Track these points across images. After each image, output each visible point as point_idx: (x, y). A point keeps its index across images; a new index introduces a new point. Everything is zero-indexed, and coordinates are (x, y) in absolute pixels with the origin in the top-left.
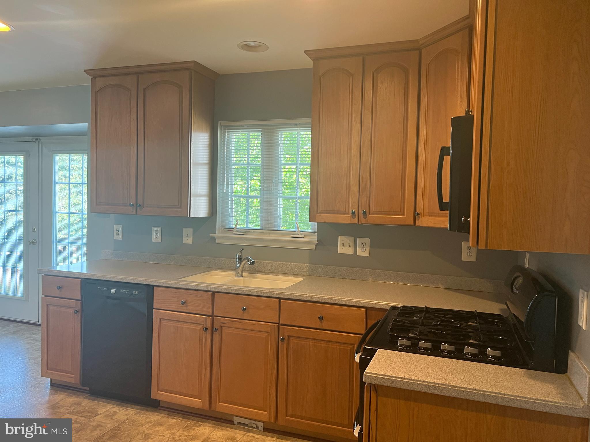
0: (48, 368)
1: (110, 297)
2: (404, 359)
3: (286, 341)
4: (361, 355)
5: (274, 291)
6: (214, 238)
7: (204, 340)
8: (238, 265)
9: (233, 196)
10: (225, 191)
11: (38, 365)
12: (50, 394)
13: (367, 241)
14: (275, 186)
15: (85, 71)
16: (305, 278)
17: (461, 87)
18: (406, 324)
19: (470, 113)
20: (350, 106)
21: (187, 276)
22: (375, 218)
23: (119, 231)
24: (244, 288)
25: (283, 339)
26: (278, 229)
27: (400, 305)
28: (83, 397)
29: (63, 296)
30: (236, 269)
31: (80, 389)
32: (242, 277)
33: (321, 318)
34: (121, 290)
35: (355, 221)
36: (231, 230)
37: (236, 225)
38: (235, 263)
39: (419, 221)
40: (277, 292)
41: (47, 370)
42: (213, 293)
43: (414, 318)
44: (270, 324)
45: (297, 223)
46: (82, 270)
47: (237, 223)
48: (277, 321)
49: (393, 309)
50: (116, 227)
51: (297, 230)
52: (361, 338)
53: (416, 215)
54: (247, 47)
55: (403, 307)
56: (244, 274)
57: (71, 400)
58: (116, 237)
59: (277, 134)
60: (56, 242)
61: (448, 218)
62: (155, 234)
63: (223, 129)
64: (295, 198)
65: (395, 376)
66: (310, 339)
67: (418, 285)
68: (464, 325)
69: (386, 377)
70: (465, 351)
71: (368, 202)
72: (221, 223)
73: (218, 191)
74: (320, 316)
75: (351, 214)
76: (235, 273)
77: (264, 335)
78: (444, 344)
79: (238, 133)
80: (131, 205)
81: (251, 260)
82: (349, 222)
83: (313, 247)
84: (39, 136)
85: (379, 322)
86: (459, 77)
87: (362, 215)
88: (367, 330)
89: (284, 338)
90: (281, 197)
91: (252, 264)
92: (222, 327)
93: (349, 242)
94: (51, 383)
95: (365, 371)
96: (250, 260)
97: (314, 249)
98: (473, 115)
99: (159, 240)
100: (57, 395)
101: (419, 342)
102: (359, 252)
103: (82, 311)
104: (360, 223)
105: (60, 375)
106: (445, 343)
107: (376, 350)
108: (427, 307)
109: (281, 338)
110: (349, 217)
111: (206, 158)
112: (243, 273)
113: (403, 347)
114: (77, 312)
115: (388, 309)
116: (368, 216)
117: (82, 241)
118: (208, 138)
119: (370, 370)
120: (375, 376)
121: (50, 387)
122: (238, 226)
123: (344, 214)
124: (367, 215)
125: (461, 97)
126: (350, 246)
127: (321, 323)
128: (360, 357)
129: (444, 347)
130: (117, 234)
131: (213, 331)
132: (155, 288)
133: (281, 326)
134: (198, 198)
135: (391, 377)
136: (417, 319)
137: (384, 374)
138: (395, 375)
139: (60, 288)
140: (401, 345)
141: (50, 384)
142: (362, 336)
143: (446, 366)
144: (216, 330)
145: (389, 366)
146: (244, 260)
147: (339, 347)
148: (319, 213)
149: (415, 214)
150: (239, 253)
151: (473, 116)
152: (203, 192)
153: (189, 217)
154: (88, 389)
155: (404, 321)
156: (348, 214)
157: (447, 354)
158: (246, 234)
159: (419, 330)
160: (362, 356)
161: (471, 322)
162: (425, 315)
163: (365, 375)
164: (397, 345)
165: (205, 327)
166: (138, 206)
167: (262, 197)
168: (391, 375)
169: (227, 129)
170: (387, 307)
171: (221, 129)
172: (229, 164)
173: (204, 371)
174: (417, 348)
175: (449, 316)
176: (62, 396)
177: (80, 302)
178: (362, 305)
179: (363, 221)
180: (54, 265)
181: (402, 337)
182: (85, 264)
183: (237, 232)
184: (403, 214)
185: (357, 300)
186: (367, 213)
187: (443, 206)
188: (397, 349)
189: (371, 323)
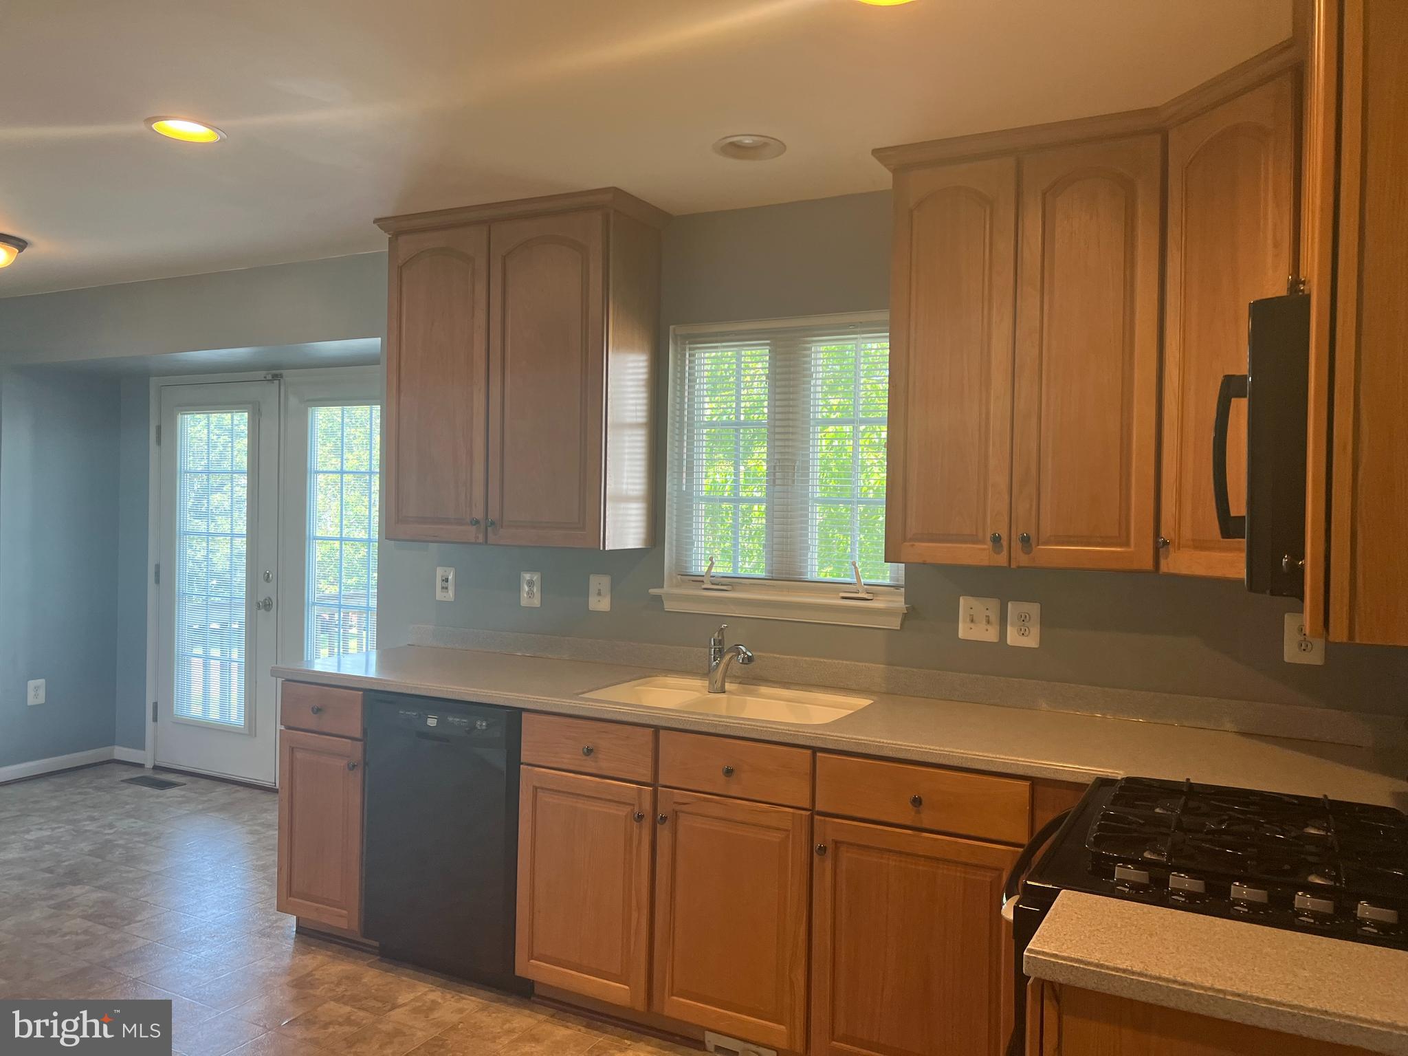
0: (290, 893)
1: (426, 735)
2: (1129, 918)
3: (829, 852)
4: (1019, 902)
5: (801, 730)
6: (658, 599)
7: (635, 843)
8: (714, 663)
9: (702, 499)
10: (684, 489)
11: (271, 883)
12: (294, 952)
13: (1034, 609)
14: (800, 474)
15: (376, 221)
16: (875, 698)
17: (1275, 221)
18: (1134, 826)
19: (1301, 285)
20: (986, 279)
21: (598, 689)
22: (1054, 553)
23: (447, 580)
24: (728, 720)
25: (823, 850)
26: (809, 577)
27: (1120, 774)
28: (366, 963)
29: (326, 730)
30: (709, 671)
31: (358, 943)
32: (724, 692)
33: (917, 802)
34: (450, 719)
35: (1001, 560)
36: (698, 580)
37: (710, 567)
38: (708, 658)
39: (1169, 559)
40: (807, 733)
41: (290, 896)
42: (657, 729)
43: (1157, 810)
44: (791, 810)
45: (854, 564)
46: (367, 670)
47: (712, 564)
48: (807, 805)
49: (1100, 786)
50: (440, 572)
51: (855, 580)
52: (1018, 856)
53: (1160, 547)
54: (735, 149)
55: (1128, 780)
56: (728, 686)
57: (340, 968)
58: (440, 595)
59: (806, 349)
60: (314, 604)
61: (1244, 555)
62: (526, 588)
63: (679, 343)
64: (850, 502)
65: (1106, 963)
66: (890, 851)
67: (1169, 722)
68: (1293, 834)
69: (1081, 966)
70: (1296, 906)
71: (1034, 513)
72: (674, 562)
73: (669, 487)
74: (915, 796)
75: (990, 544)
76: (706, 683)
77: (776, 837)
78: (1237, 884)
79: (716, 350)
80: (474, 522)
81: (745, 653)
82: (985, 563)
83: (895, 624)
84: (280, 367)
85: (1066, 817)
86: (1270, 194)
87: (1020, 544)
88: (1034, 836)
89: (825, 847)
90: (817, 500)
91: (746, 661)
92: (676, 812)
93: (988, 613)
94: (298, 926)
95: (1028, 947)
96: (741, 652)
97: (899, 628)
98: (1308, 293)
99: (536, 601)
100: (310, 956)
101: (1171, 876)
102: (1013, 637)
103: (366, 764)
104: (1013, 566)
105: (317, 909)
106: (1242, 880)
107: (1059, 891)
108: (1192, 781)
109: (817, 845)
110: (984, 549)
111: (641, 411)
112: (726, 684)
113: (1127, 887)
114: (354, 766)
115: (1088, 785)
116: (1036, 547)
117: (368, 603)
118: (645, 364)
119: (1039, 945)
120: (1053, 962)
121: (294, 936)
122: (713, 570)
123: (974, 542)
124: (1034, 546)
125: (1276, 245)
126: (988, 622)
127: (918, 812)
128: (1014, 906)
129: (1240, 891)
130: (443, 588)
131: (657, 821)
132: (524, 715)
133: (817, 817)
134: (623, 505)
135: (1097, 965)
136: (1165, 812)
137: (1076, 957)
138: (1106, 961)
139: (318, 710)
140: (1122, 882)
141: (295, 929)
142: (1021, 850)
143: (1244, 945)
144: (664, 819)
145: (1089, 937)
146: (730, 650)
147: (963, 875)
148: (911, 540)
149: (1156, 542)
150: (716, 634)
151: (1308, 297)
152: (633, 490)
153: (601, 549)
154: (376, 944)
155: (1130, 817)
156: (983, 542)
157: (1246, 910)
158: (733, 590)
159: (1169, 844)
160: (1020, 906)
161: (1312, 826)
162: (1186, 804)
163: (1028, 956)
164: (1111, 881)
165: (636, 810)
166: (488, 525)
167: (770, 500)
168: (1097, 961)
169: (690, 343)
170: (1086, 779)
171: (675, 343)
172: (692, 425)
173: (635, 915)
174: (1166, 890)
175: (1252, 808)
176: (320, 957)
177: (359, 744)
178: (1021, 772)
179: (1022, 559)
180: (307, 658)
181: (1126, 862)
182: (373, 657)
183: (713, 584)
184: (1127, 544)
185: (1008, 759)
186: (1033, 541)
187: (1229, 527)
188: (1111, 893)
189: (1045, 817)
